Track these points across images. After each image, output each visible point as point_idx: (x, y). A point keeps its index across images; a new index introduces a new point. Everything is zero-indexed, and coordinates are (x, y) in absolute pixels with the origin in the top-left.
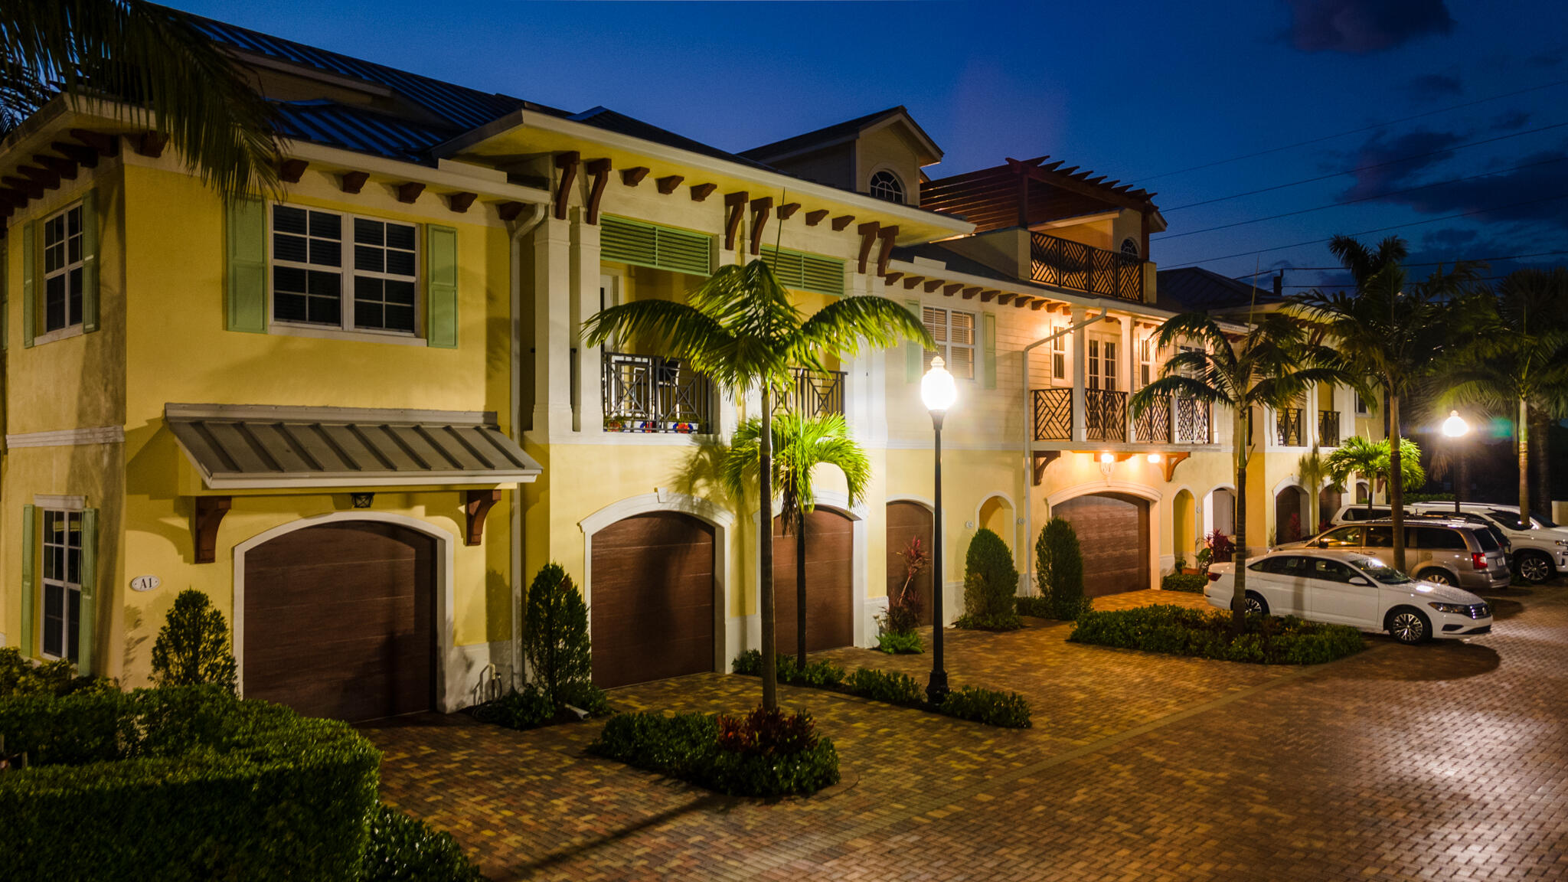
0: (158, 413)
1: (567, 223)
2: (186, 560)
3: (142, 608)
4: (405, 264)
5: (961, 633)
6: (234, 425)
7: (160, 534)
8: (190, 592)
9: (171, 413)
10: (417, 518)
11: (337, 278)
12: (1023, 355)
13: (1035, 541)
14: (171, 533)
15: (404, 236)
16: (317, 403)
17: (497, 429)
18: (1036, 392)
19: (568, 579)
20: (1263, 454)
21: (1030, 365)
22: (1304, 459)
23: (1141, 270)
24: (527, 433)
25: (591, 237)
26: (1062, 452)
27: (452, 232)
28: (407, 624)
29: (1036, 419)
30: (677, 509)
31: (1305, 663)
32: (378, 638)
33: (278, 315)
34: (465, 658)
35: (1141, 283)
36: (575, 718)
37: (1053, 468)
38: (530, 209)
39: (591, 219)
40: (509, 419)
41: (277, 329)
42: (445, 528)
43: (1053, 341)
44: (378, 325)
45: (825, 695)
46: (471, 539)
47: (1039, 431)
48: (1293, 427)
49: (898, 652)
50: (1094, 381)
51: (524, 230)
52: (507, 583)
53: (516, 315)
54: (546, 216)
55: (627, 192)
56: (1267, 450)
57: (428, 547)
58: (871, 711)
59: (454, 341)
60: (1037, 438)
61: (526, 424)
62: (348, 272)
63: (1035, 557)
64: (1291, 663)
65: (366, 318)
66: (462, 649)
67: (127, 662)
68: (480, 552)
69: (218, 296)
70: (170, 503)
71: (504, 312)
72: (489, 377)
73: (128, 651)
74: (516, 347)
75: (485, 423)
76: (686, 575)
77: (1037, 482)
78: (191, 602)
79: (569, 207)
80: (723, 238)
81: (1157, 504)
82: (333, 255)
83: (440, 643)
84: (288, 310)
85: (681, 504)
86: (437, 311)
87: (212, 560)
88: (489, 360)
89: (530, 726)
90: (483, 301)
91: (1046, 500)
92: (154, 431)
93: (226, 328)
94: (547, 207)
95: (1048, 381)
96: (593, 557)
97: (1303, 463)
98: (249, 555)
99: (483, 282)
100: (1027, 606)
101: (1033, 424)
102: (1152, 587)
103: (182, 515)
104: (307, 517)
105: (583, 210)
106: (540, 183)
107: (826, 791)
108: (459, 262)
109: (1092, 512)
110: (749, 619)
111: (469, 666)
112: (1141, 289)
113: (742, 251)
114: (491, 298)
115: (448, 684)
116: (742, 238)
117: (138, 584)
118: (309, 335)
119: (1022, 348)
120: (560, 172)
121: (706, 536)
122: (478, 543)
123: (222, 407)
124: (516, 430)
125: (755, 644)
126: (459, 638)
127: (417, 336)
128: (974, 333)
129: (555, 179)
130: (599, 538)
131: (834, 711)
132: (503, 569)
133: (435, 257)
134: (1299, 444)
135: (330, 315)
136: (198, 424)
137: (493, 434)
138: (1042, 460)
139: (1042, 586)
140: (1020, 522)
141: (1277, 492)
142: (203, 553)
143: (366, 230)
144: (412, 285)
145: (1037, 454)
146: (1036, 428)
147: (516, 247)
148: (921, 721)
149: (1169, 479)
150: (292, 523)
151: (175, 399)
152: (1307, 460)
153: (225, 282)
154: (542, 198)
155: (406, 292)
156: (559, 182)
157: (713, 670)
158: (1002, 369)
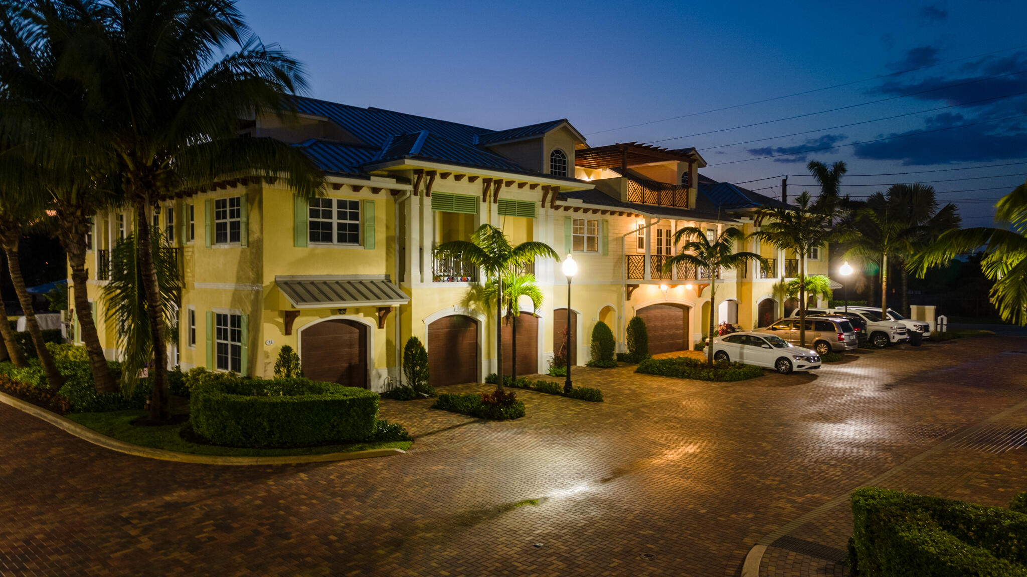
0: (273, 280)
1: (419, 197)
2: (282, 334)
3: (269, 351)
4: (355, 216)
5: (588, 369)
6: (298, 283)
7: (275, 325)
8: (286, 346)
9: (277, 279)
10: (361, 318)
11: (331, 224)
12: (622, 238)
13: (627, 326)
14: (277, 324)
15: (355, 205)
16: (325, 273)
17: (390, 281)
18: (629, 256)
19: (420, 342)
20: (751, 283)
21: (626, 243)
22: (775, 285)
23: (687, 192)
24: (402, 283)
25: (428, 201)
26: (640, 285)
27: (373, 202)
28: (356, 360)
29: (628, 269)
30: (462, 314)
31: (731, 381)
32: (346, 365)
33: (311, 240)
34: (378, 374)
35: (687, 198)
36: (424, 397)
37: (636, 292)
38: (403, 192)
39: (428, 195)
40: (395, 277)
41: (311, 245)
42: (370, 321)
43: (638, 232)
44: (346, 241)
45: (523, 391)
46: (380, 326)
47: (630, 275)
48: (770, 268)
49: (557, 376)
50: (659, 250)
51: (400, 200)
52: (394, 344)
53: (397, 234)
54: (410, 195)
55: (443, 181)
56: (753, 281)
57: (363, 329)
58: (541, 396)
59: (374, 246)
60: (628, 278)
61: (402, 279)
62: (335, 221)
63: (626, 334)
64: (725, 381)
65: (342, 239)
66: (377, 370)
67: (265, 371)
68: (384, 331)
69: (291, 235)
70: (277, 313)
71: (392, 233)
72: (387, 260)
73: (265, 367)
74: (397, 248)
75: (386, 279)
76: (465, 342)
77: (628, 299)
78: (286, 350)
79: (419, 190)
80: (482, 197)
81: (693, 309)
82: (329, 215)
83: (368, 368)
84: (314, 238)
85: (464, 312)
86: (368, 235)
87: (290, 334)
88: (387, 254)
89: (407, 399)
90: (384, 229)
91: (633, 307)
92: (271, 286)
93: (294, 246)
94: (411, 191)
95: (635, 250)
96: (429, 334)
97: (775, 287)
98: (303, 332)
99: (385, 222)
100: (621, 357)
101: (627, 271)
102: (690, 349)
103: (281, 317)
104: (321, 318)
105: (425, 191)
106: (407, 181)
107: (520, 418)
108: (376, 215)
109: (657, 312)
110: (492, 361)
111: (380, 377)
112: (687, 202)
113: (490, 202)
114: (387, 227)
115: (372, 384)
116: (490, 196)
117: (268, 343)
118: (321, 247)
119: (622, 235)
120: (416, 176)
121: (474, 325)
122: (383, 328)
123: (293, 276)
124: (397, 282)
125: (495, 371)
126: (376, 365)
127: (360, 245)
128: (598, 229)
129: (414, 179)
130: (430, 326)
131: (526, 396)
132: (392, 338)
133: (367, 213)
134: (774, 277)
135: (328, 238)
136: (286, 283)
137: (389, 284)
138: (631, 288)
139: (629, 348)
140: (620, 318)
141: (758, 302)
142: (288, 332)
143: (342, 204)
144: (358, 225)
145: (629, 286)
146: (628, 273)
147: (397, 206)
148: (560, 399)
149: (700, 296)
150: (318, 320)
151: (279, 274)
152: (777, 285)
153: (294, 229)
154: (409, 188)
155: (355, 228)
156: (415, 180)
157: (477, 382)
158: (611, 246)
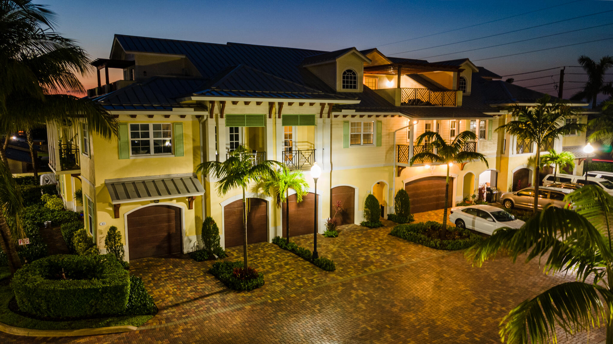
0: (103, 182)
1: (214, 119)
2: (112, 218)
3: (103, 230)
6: (122, 184)
7: (105, 212)
8: (113, 226)
9: (106, 182)
10: (174, 203)
11: (148, 141)
14: (108, 211)
15: (167, 127)
16: (144, 175)
17: (197, 177)
18: (399, 146)
20: (508, 158)
21: (396, 136)
23: (455, 94)
25: (222, 122)
26: (406, 167)
27: (181, 124)
29: (399, 155)
31: (451, 250)
32: (166, 234)
33: (133, 153)
35: (455, 99)
38: (202, 116)
39: (222, 117)
40: (200, 174)
41: (133, 157)
42: (183, 206)
44: (161, 152)
46: (190, 207)
47: (400, 159)
51: (202, 121)
52: (201, 219)
53: (202, 145)
55: (234, 106)
56: (510, 156)
57: (178, 211)
58: (296, 261)
59: (182, 155)
60: (398, 161)
62: (152, 139)
63: (395, 201)
65: (157, 151)
66: (188, 237)
67: (100, 242)
68: (193, 212)
69: (117, 150)
70: (108, 204)
71: (198, 144)
72: (194, 163)
74: (202, 154)
75: (193, 176)
77: (399, 175)
78: (113, 229)
79: (214, 114)
80: (268, 115)
81: (456, 179)
82: (147, 135)
83: (182, 235)
84: (136, 152)
85: (254, 196)
87: (118, 217)
88: (194, 158)
90: (191, 142)
91: (403, 181)
92: (102, 188)
93: (119, 159)
94: (207, 116)
96: (225, 211)
98: (128, 216)
99: (191, 137)
100: (390, 217)
103: (111, 208)
104: (143, 205)
105: (219, 115)
106: (205, 109)
108: (184, 132)
109: (426, 183)
110: (278, 227)
111: (190, 241)
113: (275, 118)
114: (194, 140)
115: (184, 247)
116: (275, 113)
117: (101, 224)
118: (141, 158)
119: (394, 131)
120: (211, 104)
121: (264, 203)
122: (192, 209)
123: (119, 179)
124: (202, 177)
125: (280, 235)
126: (187, 234)
127: (172, 154)
128: (373, 128)
129: (209, 108)
130: (226, 207)
132: (200, 215)
133: (176, 131)
134: (530, 152)
135: (148, 151)
136: (113, 185)
138: (400, 169)
139: (396, 211)
140: (391, 190)
142: (116, 215)
143: (156, 127)
144: (170, 140)
147: (201, 125)
149: (462, 169)
151: (107, 178)
152: (533, 157)
153: (118, 147)
154: (205, 113)
157: (265, 242)
158: (384, 140)
